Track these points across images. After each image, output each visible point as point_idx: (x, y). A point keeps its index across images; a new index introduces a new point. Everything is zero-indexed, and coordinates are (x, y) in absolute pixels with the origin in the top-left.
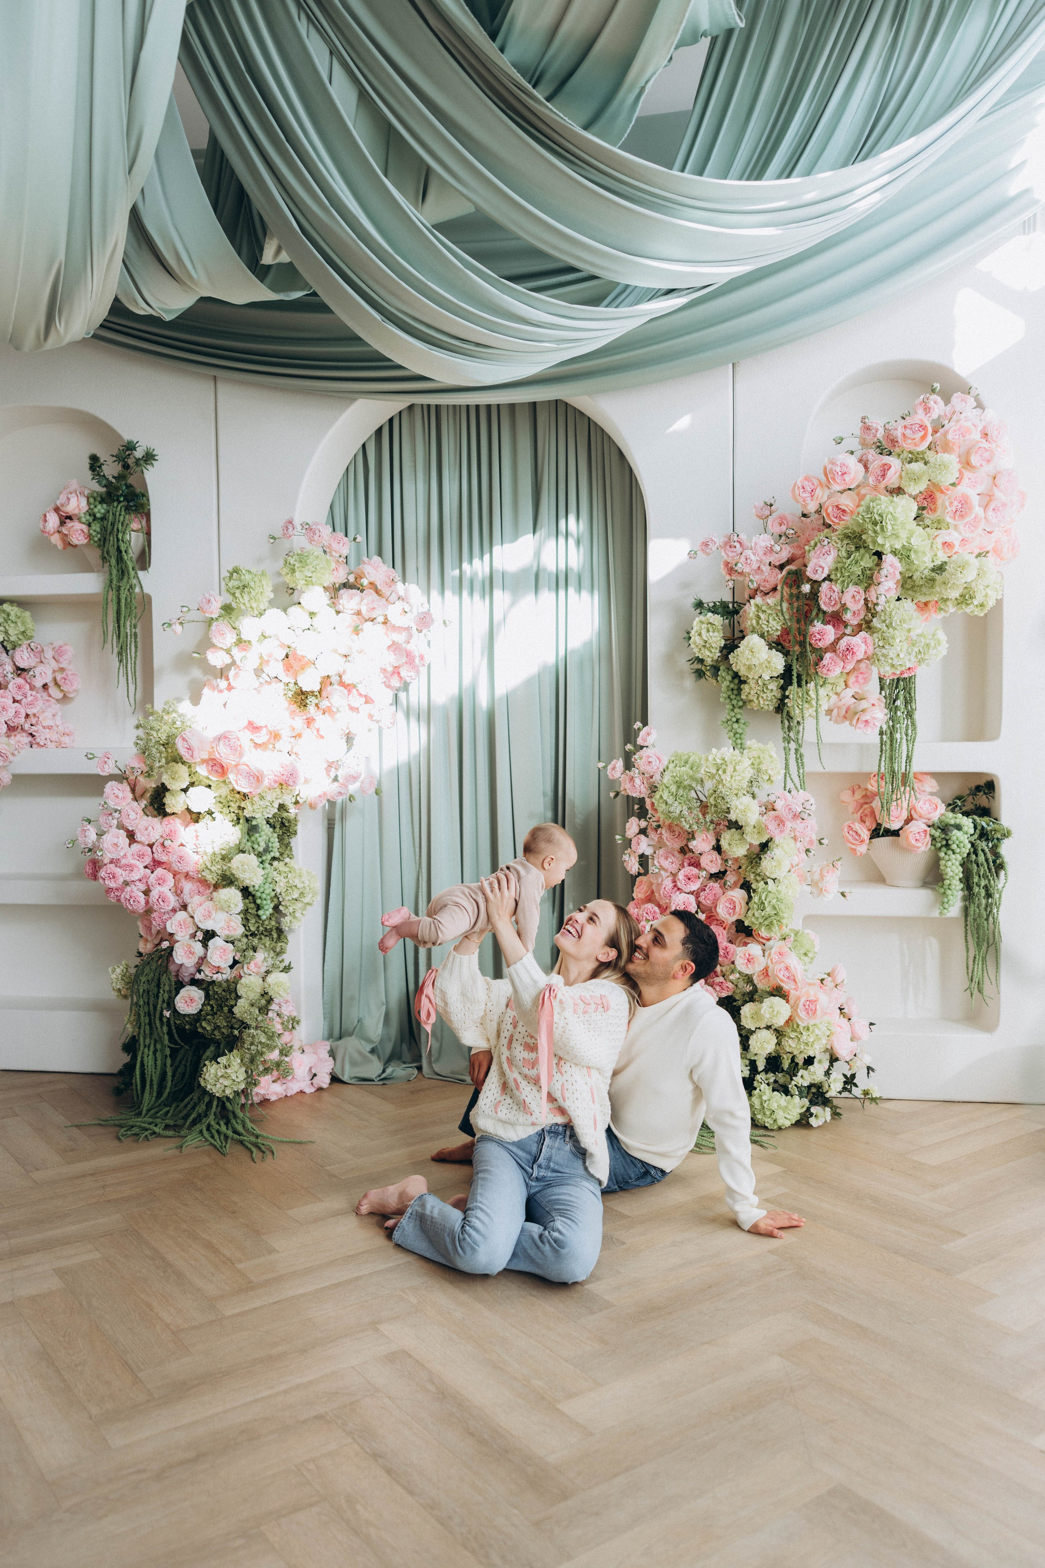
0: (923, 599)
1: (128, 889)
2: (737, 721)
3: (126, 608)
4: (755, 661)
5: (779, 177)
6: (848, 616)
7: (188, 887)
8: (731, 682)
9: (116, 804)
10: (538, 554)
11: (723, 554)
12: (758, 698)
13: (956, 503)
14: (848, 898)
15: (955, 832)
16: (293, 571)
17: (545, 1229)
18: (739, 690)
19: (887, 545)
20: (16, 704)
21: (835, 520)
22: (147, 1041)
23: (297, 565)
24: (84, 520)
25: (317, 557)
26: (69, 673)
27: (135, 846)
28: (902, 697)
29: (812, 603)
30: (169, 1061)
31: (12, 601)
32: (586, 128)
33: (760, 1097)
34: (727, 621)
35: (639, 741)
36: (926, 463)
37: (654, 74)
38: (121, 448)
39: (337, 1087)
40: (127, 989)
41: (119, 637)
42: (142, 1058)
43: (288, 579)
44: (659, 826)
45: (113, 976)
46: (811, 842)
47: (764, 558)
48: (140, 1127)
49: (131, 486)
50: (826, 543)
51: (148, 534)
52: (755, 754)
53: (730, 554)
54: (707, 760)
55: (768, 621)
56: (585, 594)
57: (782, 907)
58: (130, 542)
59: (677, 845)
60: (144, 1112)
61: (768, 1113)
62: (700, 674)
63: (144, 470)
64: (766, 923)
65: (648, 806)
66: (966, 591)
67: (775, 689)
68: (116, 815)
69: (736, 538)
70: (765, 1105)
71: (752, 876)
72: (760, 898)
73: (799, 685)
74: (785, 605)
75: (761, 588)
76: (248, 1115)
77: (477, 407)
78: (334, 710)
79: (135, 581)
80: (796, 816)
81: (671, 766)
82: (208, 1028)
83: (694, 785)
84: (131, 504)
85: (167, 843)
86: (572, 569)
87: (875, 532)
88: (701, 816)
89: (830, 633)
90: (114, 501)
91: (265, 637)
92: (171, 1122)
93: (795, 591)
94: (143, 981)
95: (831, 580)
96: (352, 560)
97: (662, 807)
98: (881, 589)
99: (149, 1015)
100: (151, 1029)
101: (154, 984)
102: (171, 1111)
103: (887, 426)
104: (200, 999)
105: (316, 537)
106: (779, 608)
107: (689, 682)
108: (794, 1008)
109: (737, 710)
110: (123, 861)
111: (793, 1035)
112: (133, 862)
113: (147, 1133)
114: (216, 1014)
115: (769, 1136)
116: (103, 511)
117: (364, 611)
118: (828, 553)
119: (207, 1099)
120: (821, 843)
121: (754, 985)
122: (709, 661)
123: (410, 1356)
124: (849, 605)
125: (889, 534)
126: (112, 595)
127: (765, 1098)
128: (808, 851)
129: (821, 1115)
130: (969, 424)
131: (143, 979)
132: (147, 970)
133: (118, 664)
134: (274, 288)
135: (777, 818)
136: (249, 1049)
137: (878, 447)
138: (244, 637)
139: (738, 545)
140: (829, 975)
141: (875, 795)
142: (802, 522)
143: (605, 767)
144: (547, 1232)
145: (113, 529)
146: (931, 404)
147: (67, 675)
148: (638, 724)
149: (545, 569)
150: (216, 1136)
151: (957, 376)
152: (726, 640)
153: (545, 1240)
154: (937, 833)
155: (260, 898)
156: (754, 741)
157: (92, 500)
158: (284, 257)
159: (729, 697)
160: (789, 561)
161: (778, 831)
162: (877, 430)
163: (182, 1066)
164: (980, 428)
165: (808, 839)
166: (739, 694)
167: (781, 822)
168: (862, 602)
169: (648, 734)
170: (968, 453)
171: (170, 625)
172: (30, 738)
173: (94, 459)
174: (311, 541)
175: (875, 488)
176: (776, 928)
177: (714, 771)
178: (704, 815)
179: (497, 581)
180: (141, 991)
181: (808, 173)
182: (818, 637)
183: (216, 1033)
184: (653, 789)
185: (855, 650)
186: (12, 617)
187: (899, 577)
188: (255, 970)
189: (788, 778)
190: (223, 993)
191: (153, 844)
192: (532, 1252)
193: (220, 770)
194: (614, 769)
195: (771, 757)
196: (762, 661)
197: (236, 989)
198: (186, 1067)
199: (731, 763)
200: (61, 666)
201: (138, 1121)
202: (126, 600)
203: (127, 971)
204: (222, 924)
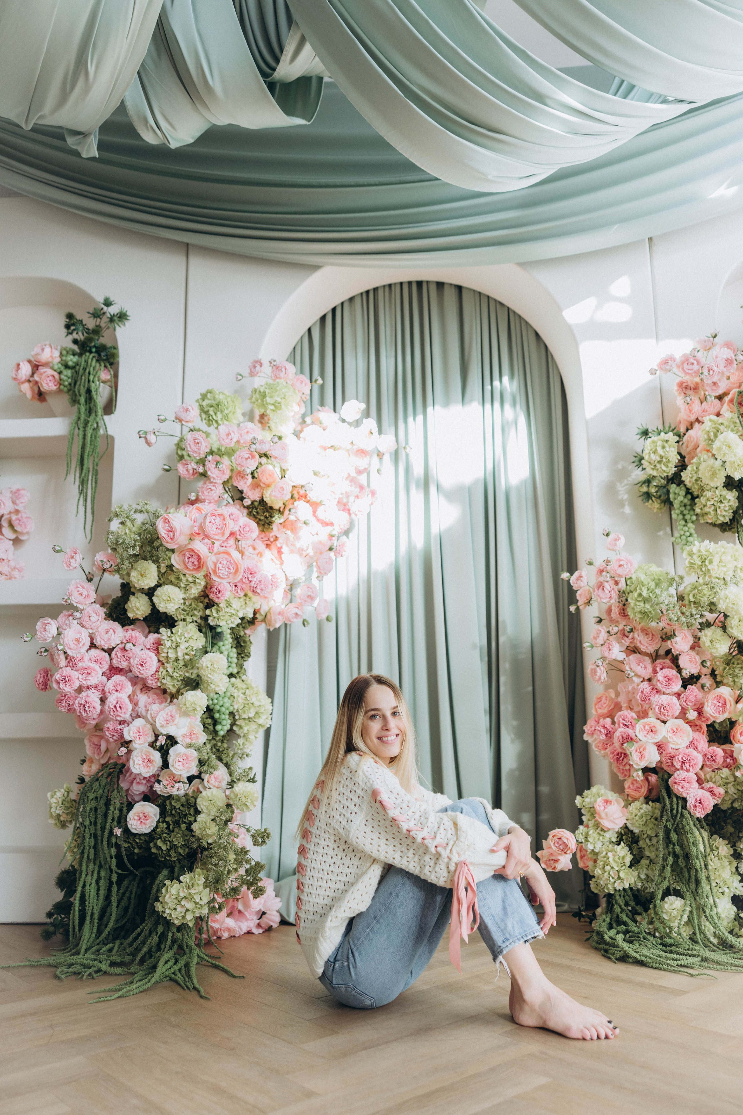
1: (84, 694)
3: (91, 444)
7: (143, 699)
8: (685, 496)
9: (79, 603)
11: (681, 371)
12: (715, 509)
18: (694, 505)
22: (91, 866)
23: (267, 391)
24: (55, 368)
26: (24, 516)
27: (93, 652)
30: (115, 888)
38: (99, 305)
39: (285, 927)
40: (67, 814)
41: (81, 471)
42: (84, 886)
44: (631, 630)
45: (54, 800)
47: (725, 369)
48: (82, 965)
49: (104, 340)
51: (115, 387)
53: (689, 369)
58: (98, 388)
59: (652, 648)
60: (83, 951)
62: (645, 497)
63: (117, 328)
67: (732, 499)
68: (78, 615)
76: (203, 951)
79: (101, 422)
82: (164, 848)
84: (101, 356)
85: (129, 646)
90: (85, 354)
92: (118, 959)
94: (90, 798)
99: (95, 836)
100: (95, 854)
101: (103, 802)
102: (116, 948)
104: (155, 815)
105: (282, 374)
109: (690, 525)
112: (90, 666)
113: (90, 971)
114: (173, 831)
116: (75, 360)
119: (160, 929)
122: (660, 480)
126: (79, 431)
131: (91, 796)
133: (78, 494)
136: (216, 865)
145: (84, 374)
147: (22, 517)
155: (219, 711)
157: (64, 352)
159: (682, 513)
163: (125, 898)
166: (693, 508)
173: (70, 316)
174: (277, 377)
178: (683, 612)
180: (88, 810)
183: (173, 853)
184: (621, 594)
188: (216, 784)
190: (181, 808)
191: (112, 650)
193: (196, 563)
194: (579, 578)
197: (195, 804)
198: (129, 899)
199: (717, 553)
200: (17, 508)
201: (79, 959)
202: (91, 437)
203: (68, 795)
204: (184, 731)
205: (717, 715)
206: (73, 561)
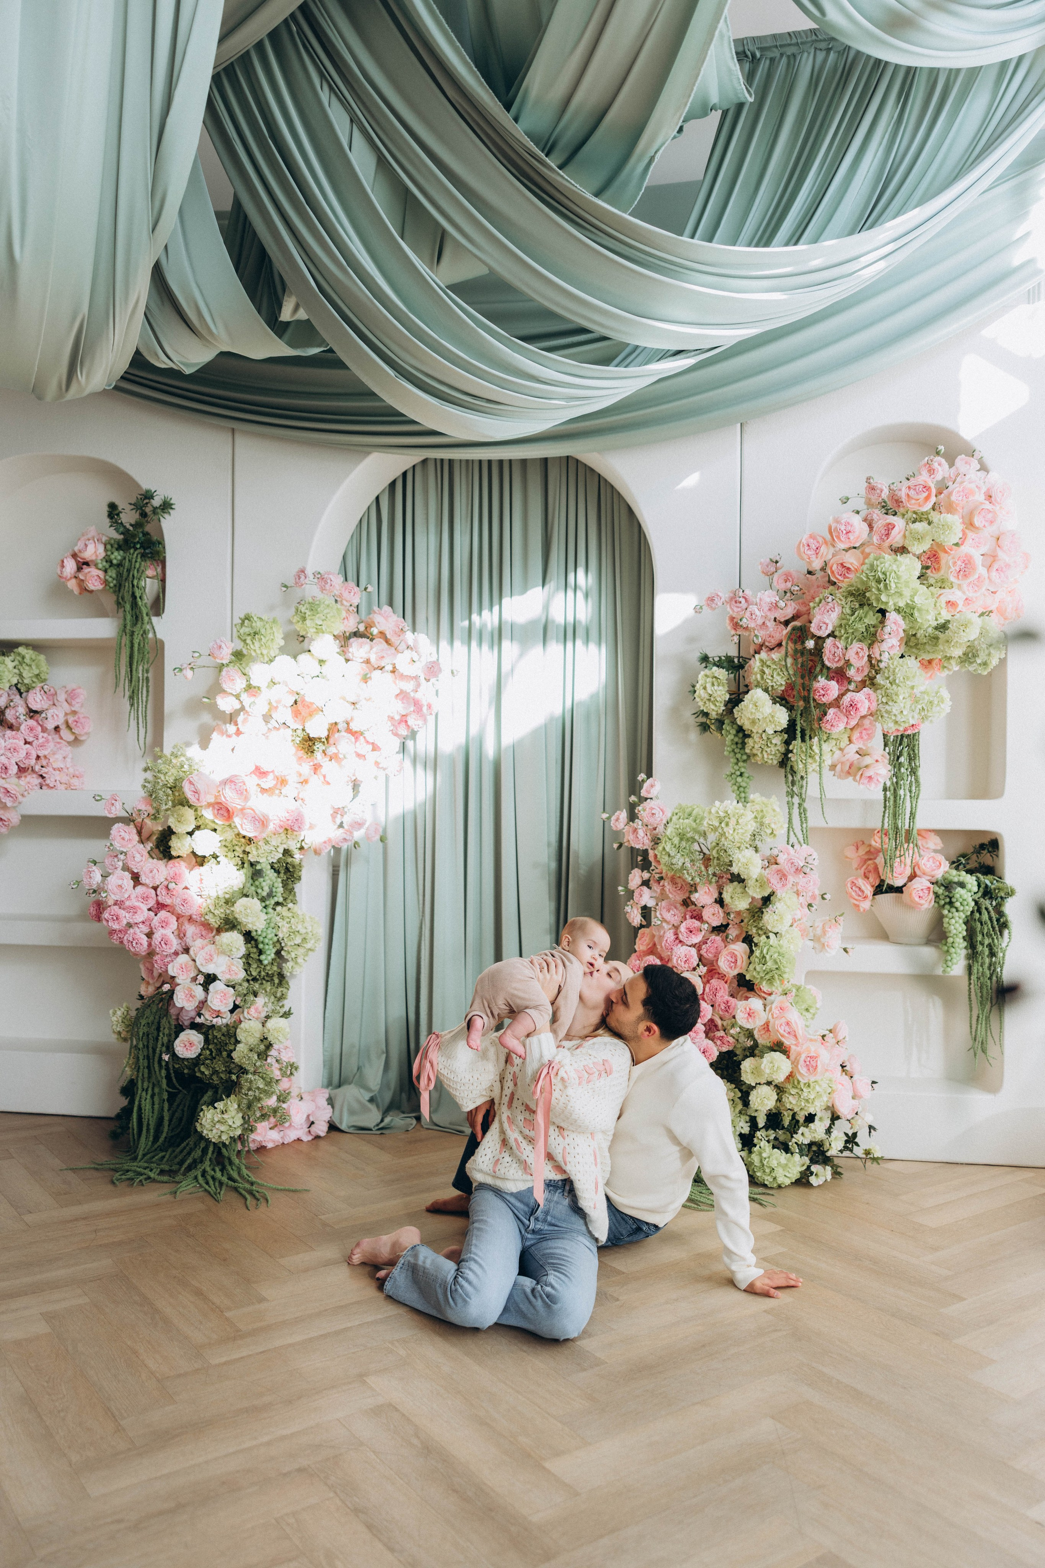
0: (927, 657)
1: (131, 931)
2: (741, 775)
3: (139, 653)
4: (759, 716)
5: (787, 244)
6: (851, 673)
7: (191, 930)
8: (735, 736)
9: (122, 846)
10: (546, 607)
11: (729, 609)
12: (762, 752)
13: (959, 563)
14: (850, 953)
15: (959, 889)
16: (304, 619)
17: (538, 1283)
18: (744, 744)
19: (891, 603)
20: (28, 746)
21: (839, 577)
22: (146, 1085)
23: (308, 613)
24: (100, 566)
25: (328, 606)
26: (81, 716)
27: (139, 889)
28: (905, 754)
29: (817, 659)
30: (166, 1105)
31: (27, 644)
32: (597, 195)
33: (760, 1154)
34: (732, 675)
35: (643, 793)
36: (930, 523)
37: (664, 143)
38: (139, 497)
39: (335, 1134)
40: (127, 1032)
41: (131, 681)
42: (140, 1101)
43: (298, 627)
44: (662, 878)
45: (114, 1019)
46: (813, 897)
47: (769, 614)
48: (135, 1171)
49: (148, 534)
50: (830, 600)
51: (163, 580)
52: (758, 807)
53: (736, 609)
54: (710, 812)
55: (772, 676)
56: (592, 646)
57: (784, 961)
58: (145, 588)
59: (679, 898)
60: (140, 1157)
61: (768, 1171)
62: (704, 727)
63: (162, 519)
64: (768, 977)
65: (651, 858)
66: (969, 649)
67: (779, 743)
68: (122, 857)
69: (741, 594)
70: (765, 1163)
71: (754, 930)
72: (762, 952)
73: (803, 740)
74: (790, 661)
75: (767, 644)
76: (244, 1161)
77: (490, 462)
78: (341, 756)
79: (148, 627)
80: (798, 870)
81: (675, 818)
82: (207, 1073)
83: (697, 837)
84: (147, 551)
85: (172, 886)
86: (580, 622)
87: (879, 590)
88: (703, 868)
89: (833, 688)
90: (130, 548)
91: (275, 684)
92: (167, 1168)
93: (799, 647)
94: (143, 1024)
95: (835, 637)
96: (363, 609)
97: (664, 859)
98: (885, 646)
99: (148, 1058)
100: (150, 1073)
101: (154, 1027)
102: (167, 1156)
103: (892, 487)
104: (199, 1042)
105: (328, 587)
106: (784, 663)
107: (694, 735)
108: (795, 1064)
109: (741, 764)
110: (127, 903)
111: (793, 1091)
112: (137, 904)
113: (141, 1178)
114: (215, 1058)
115: (768, 1194)
116: (119, 558)
117: (373, 660)
118: (832, 609)
119: (203, 1145)
120: (823, 898)
121: (755, 1040)
122: (713, 715)
123: (397, 1410)
124: (852, 661)
125: (892, 592)
126: (126, 640)
127: (764, 1155)
128: (810, 905)
129: (822, 1174)
130: (973, 486)
131: (143, 1022)
132: (147, 1013)
133: (128, 707)
134: (292, 344)
135: (779, 871)
136: (246, 1095)
137: (883, 507)
138: (254, 683)
139: (743, 600)
140: (831, 1031)
141: (878, 851)
142: (808, 579)
143: (609, 818)
144: (539, 1286)
145: (128, 575)
146: (936, 465)
147: (78, 718)
148: (642, 776)
149: (553, 621)
150: (211, 1182)
151: (962, 439)
152: (731, 694)
153: (537, 1295)
154: (941, 891)
155: (262, 942)
156: (757, 795)
157: (109, 547)
158: (302, 315)
159: (733, 751)
160: (794, 618)
161: (779, 885)
162: (882, 491)
163: (179, 1111)
164: (984, 490)
165: (810, 894)
166: (743, 748)
167: (783, 876)
168: (866, 658)
169: (652, 786)
170: (971, 514)
171: (181, 670)
172: (40, 780)
173: (112, 507)
174: (322, 589)
175: (879, 547)
176: (777, 983)
177: (717, 824)
178: (706, 867)
179: (506, 632)
180: (141, 1034)
181: (815, 240)
182: (822, 692)
183: (215, 1077)
184: (656, 841)
185: (859, 706)
186: (27, 660)
187: (902, 634)
188: (255, 1015)
189: (791, 833)
190: (223, 1038)
191: (158, 886)
192: (524, 1307)
193: (226, 814)
194: (617, 820)
195: (774, 810)
196: (766, 715)
197: (235, 1034)
198: (183, 1111)
199: (734, 816)
200: (73, 709)
201: (134, 1166)
202: (139, 645)
203: (128, 1014)
204: (223, 968)
205: (729, 970)
206: (113, 808)
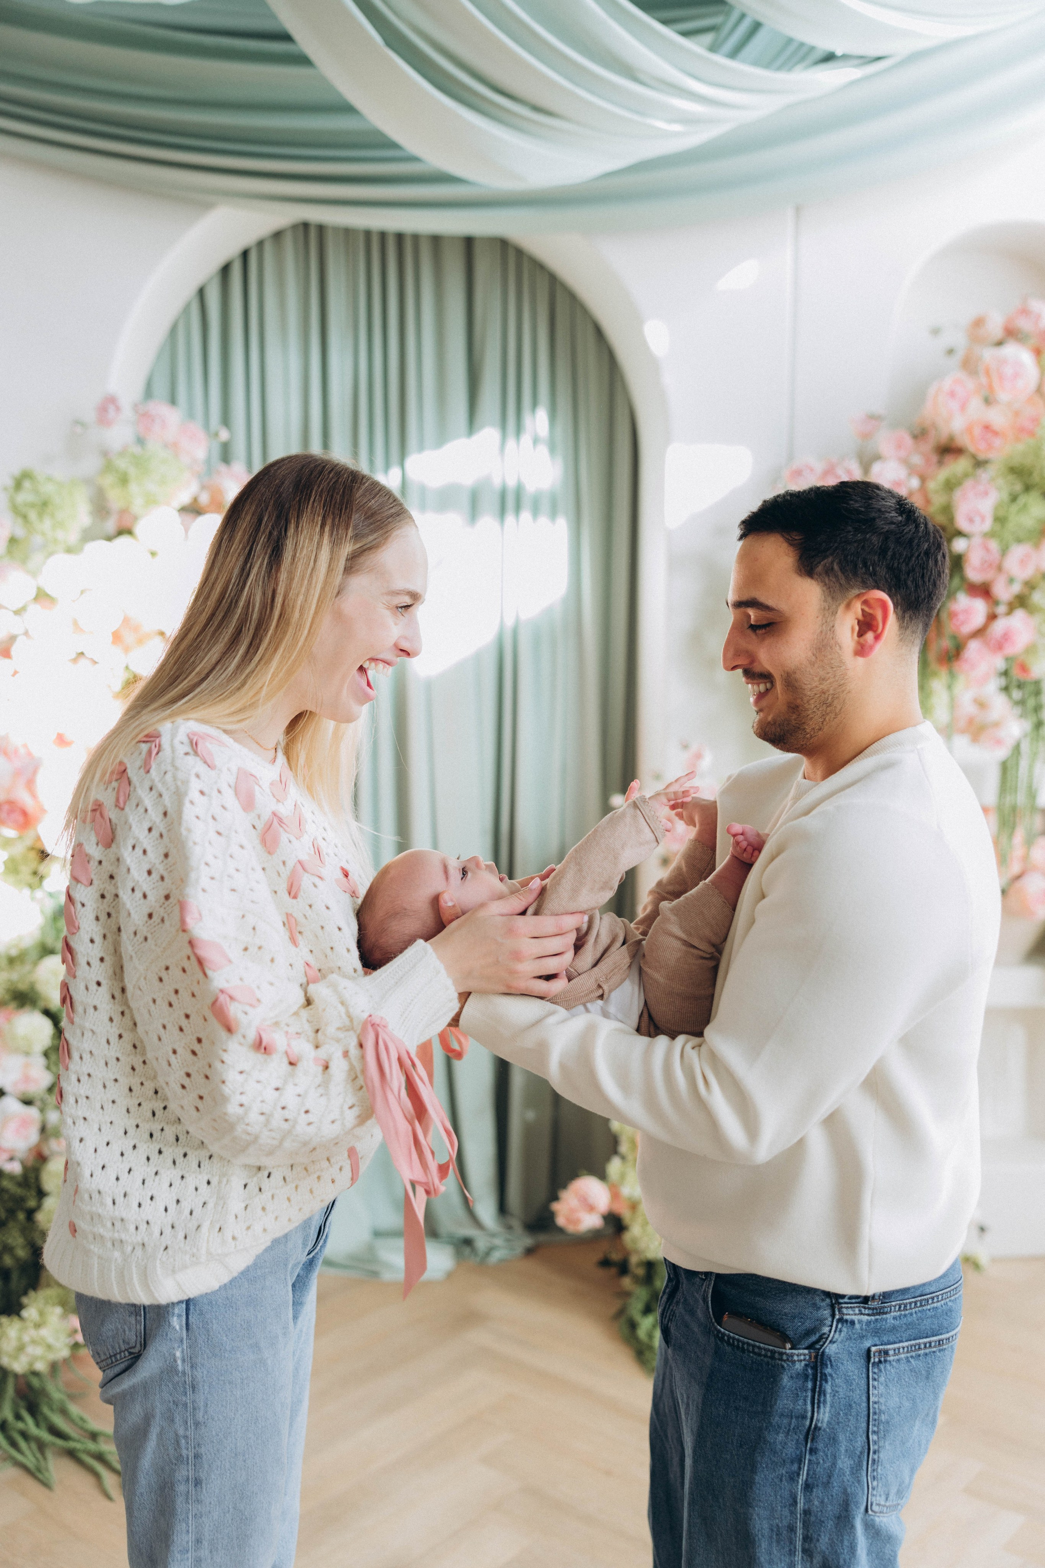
16: (124, 480)
43: (113, 494)
89: (978, 610)
105: (155, 428)
118: (986, 493)
124: (1014, 572)
150: (22, 1444)
182: (962, 617)
185: (1013, 636)
190: (17, 1191)
197: (39, 1181)
